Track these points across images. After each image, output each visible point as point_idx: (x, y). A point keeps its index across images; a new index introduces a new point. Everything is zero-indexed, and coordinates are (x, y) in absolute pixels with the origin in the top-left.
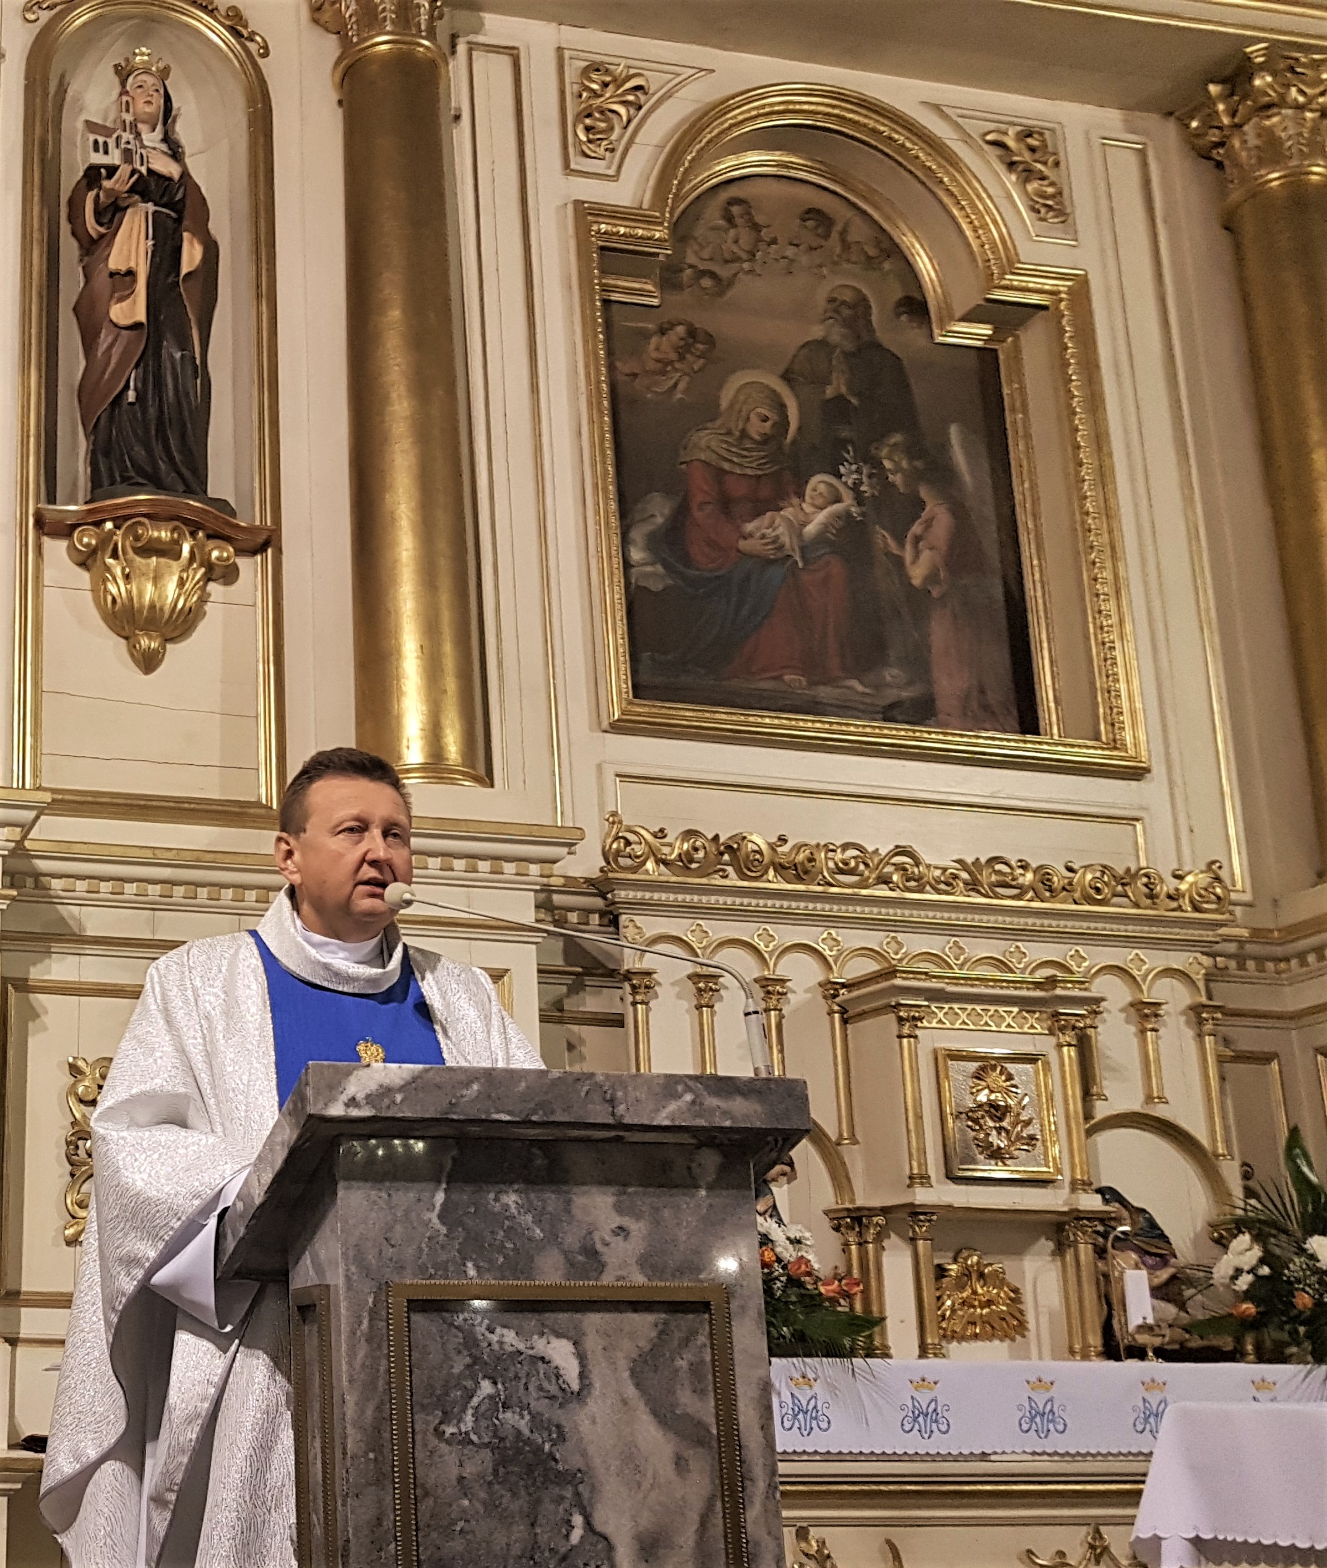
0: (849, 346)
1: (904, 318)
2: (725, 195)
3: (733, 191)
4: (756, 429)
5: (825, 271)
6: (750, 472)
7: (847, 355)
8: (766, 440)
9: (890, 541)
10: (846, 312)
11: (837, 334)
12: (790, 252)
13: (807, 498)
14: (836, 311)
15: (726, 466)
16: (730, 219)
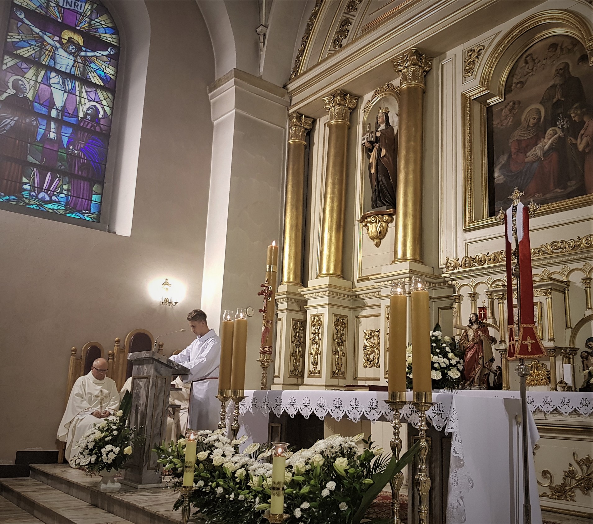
0: (561, 83)
1: (580, 64)
2: (525, 56)
3: (528, 53)
4: (532, 122)
5: (554, 62)
6: (529, 137)
7: (561, 85)
8: (535, 124)
9: (573, 140)
10: (561, 72)
11: (558, 81)
12: (544, 62)
13: (546, 138)
14: (558, 73)
15: (523, 138)
16: (526, 62)
